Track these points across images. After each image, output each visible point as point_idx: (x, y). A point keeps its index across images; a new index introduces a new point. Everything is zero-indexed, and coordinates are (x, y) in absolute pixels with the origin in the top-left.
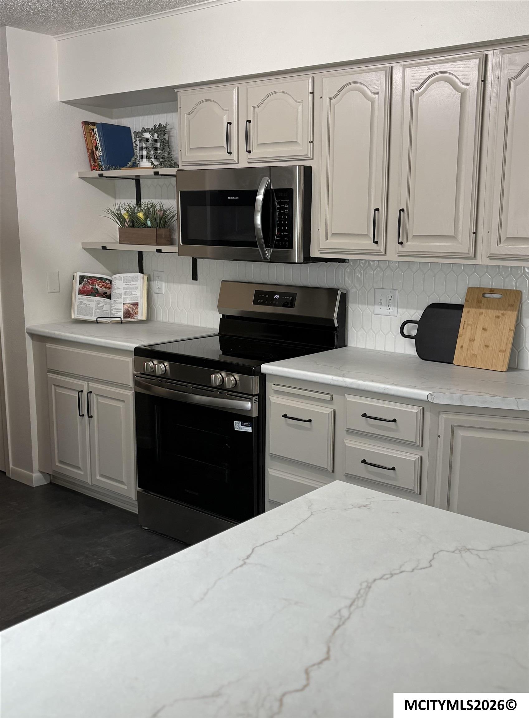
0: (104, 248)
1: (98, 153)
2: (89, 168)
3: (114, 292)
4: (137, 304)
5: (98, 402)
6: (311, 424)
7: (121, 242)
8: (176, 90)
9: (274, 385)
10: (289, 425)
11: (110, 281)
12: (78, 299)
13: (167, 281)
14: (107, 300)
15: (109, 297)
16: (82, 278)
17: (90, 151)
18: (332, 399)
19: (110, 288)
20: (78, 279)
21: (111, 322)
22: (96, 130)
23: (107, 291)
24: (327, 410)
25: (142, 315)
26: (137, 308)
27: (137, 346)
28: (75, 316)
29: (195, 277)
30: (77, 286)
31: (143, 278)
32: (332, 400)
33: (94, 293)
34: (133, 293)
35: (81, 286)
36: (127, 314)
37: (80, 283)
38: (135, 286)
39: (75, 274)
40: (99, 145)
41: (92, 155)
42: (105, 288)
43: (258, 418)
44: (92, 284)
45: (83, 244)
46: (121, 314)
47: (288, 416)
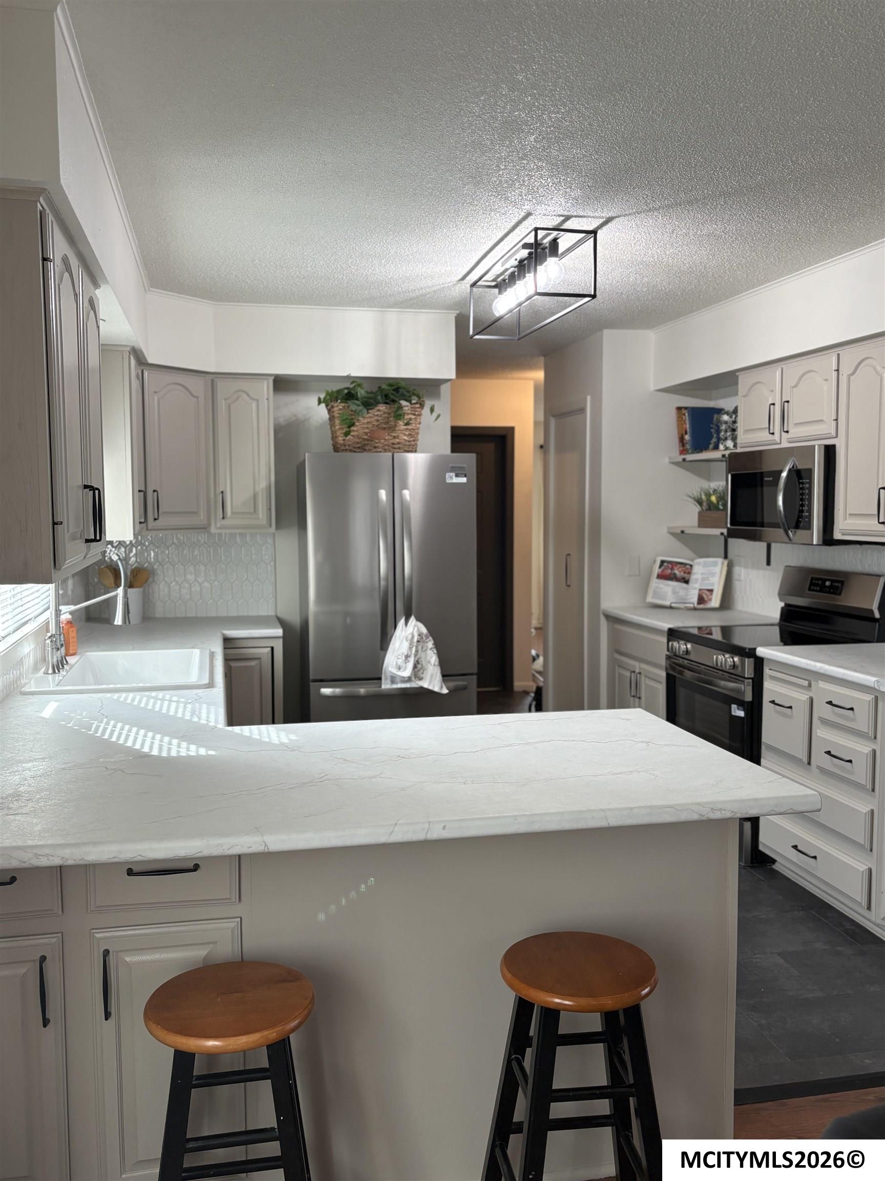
0: (683, 532)
1: (687, 437)
2: (678, 453)
3: (693, 577)
4: (711, 591)
5: (645, 684)
6: (792, 711)
7: (699, 526)
8: (737, 374)
9: (770, 669)
10: (777, 712)
11: (691, 566)
12: (655, 583)
13: (746, 567)
14: (685, 585)
15: (687, 582)
16: (662, 562)
17: (680, 436)
18: (810, 685)
19: (689, 573)
20: (658, 563)
21: (686, 607)
22: (687, 414)
23: (686, 576)
24: (804, 697)
25: (715, 602)
26: (711, 594)
27: (671, 626)
28: (650, 599)
29: (768, 563)
30: (656, 570)
31: (723, 563)
32: (811, 687)
33: (672, 578)
34: (711, 579)
35: (660, 570)
36: (701, 600)
37: (660, 567)
38: (714, 571)
39: (657, 558)
40: (688, 430)
41: (682, 439)
42: (685, 573)
43: (752, 703)
44: (672, 569)
45: (668, 528)
46: (695, 599)
47: (776, 702)
